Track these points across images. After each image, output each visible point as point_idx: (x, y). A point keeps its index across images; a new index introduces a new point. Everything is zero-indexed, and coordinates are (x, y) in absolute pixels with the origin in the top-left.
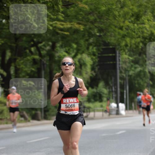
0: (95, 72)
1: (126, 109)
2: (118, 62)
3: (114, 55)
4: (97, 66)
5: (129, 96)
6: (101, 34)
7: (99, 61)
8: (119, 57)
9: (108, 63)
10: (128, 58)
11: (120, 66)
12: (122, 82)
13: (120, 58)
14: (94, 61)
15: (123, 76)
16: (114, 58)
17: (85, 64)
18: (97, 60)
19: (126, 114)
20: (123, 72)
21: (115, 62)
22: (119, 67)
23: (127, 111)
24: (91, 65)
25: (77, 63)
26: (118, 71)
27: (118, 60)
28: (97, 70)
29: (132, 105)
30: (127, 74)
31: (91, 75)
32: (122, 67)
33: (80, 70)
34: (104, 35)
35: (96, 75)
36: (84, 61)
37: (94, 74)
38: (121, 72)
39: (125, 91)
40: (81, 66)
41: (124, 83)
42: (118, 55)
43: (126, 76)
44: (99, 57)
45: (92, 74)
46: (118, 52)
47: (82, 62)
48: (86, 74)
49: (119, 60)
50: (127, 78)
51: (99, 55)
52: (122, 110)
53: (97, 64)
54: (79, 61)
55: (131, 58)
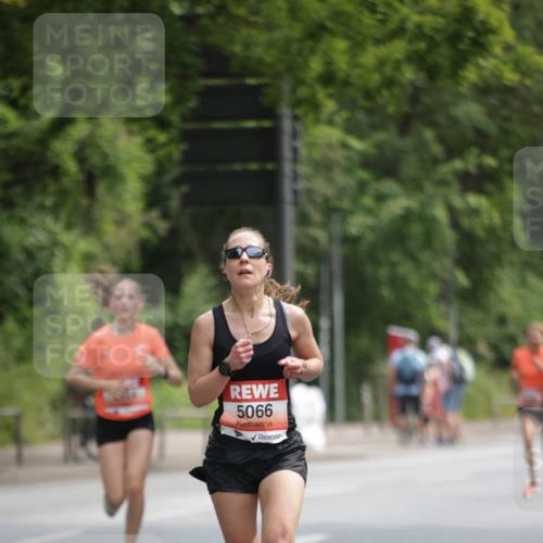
0: (165, 216)
1: (331, 417)
2: (287, 167)
3: (267, 124)
4: (177, 182)
5: (348, 348)
6: (200, 10)
7: (187, 158)
8: (295, 135)
9: (237, 167)
10: (345, 146)
11: (301, 185)
12: (310, 271)
13: (299, 144)
14: (161, 153)
15: (315, 241)
16: (268, 144)
17: (111, 173)
18: (176, 152)
19: (329, 443)
20: (316, 216)
21: (270, 166)
22: (295, 192)
23: (333, 431)
24: (145, 179)
25: (71, 166)
26: (289, 214)
27: (287, 153)
28: (175, 204)
29: (359, 395)
30: (336, 227)
31: (145, 233)
32: (310, 192)
33: (84, 202)
34: (212, 17)
35: (173, 233)
36: (105, 156)
37: (162, 227)
38: (303, 219)
39: (324, 323)
40: (90, 181)
41: (318, 276)
42: (287, 125)
43: (331, 240)
44: (186, 136)
45: (148, 225)
46: (285, 111)
47: (95, 160)
48: (121, 222)
49: (295, 150)
50: (337, 252)
51: (190, 126)
52: (310, 421)
53: (175, 172)
54: (80, 156)
55: (356, 144)
